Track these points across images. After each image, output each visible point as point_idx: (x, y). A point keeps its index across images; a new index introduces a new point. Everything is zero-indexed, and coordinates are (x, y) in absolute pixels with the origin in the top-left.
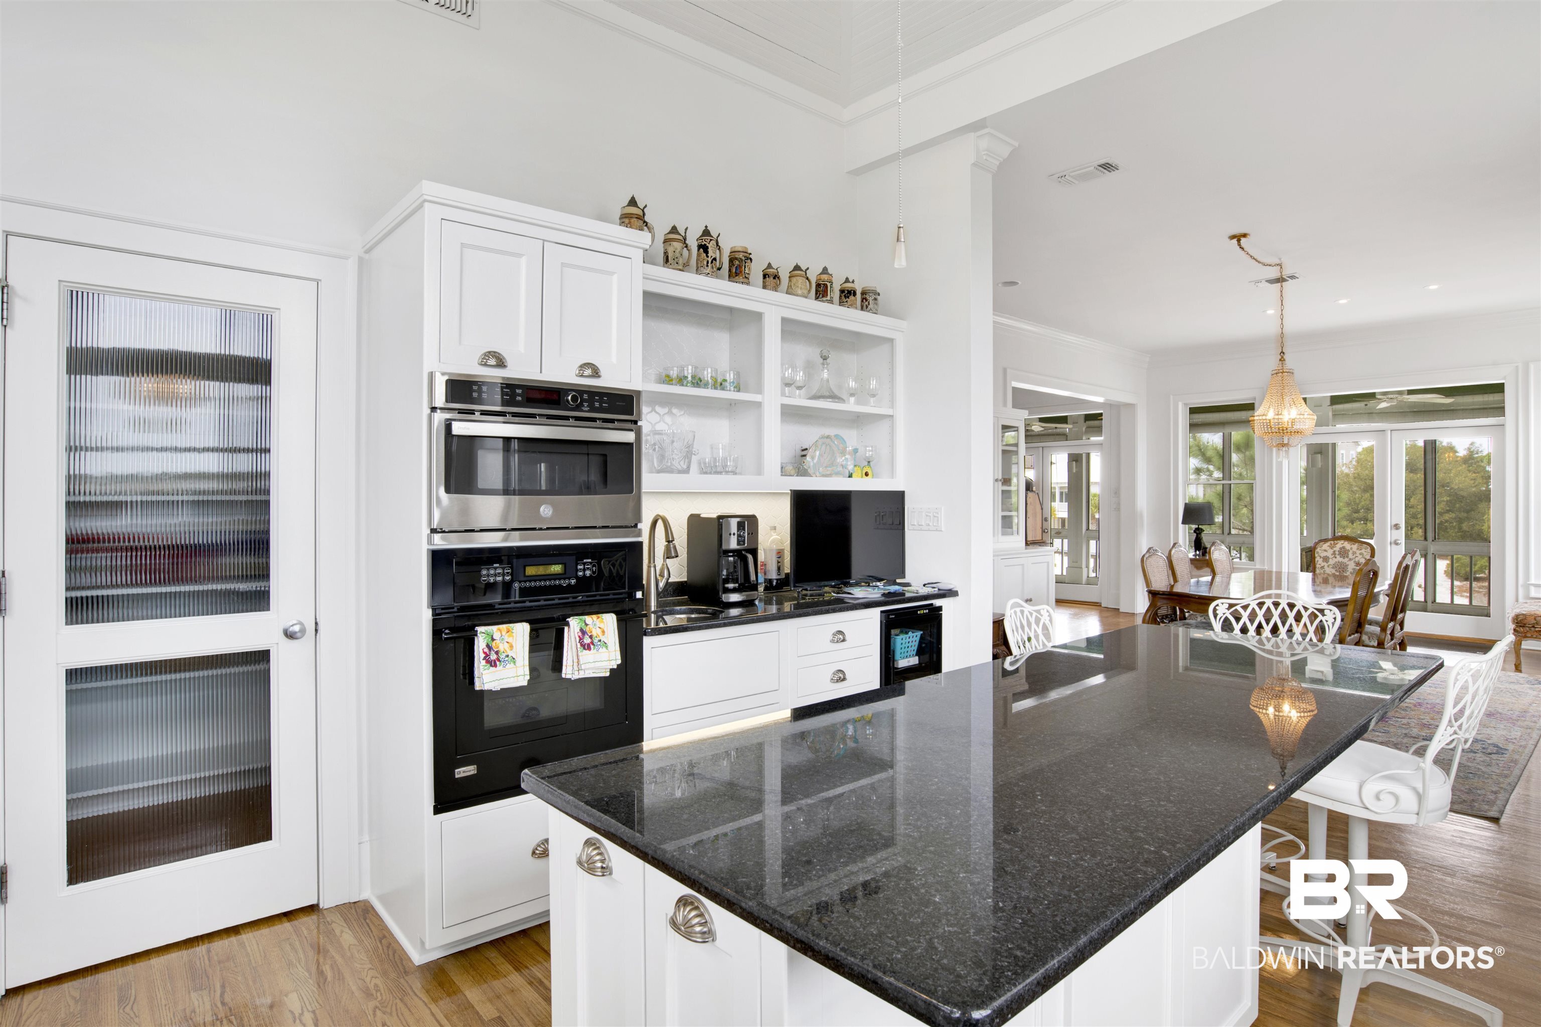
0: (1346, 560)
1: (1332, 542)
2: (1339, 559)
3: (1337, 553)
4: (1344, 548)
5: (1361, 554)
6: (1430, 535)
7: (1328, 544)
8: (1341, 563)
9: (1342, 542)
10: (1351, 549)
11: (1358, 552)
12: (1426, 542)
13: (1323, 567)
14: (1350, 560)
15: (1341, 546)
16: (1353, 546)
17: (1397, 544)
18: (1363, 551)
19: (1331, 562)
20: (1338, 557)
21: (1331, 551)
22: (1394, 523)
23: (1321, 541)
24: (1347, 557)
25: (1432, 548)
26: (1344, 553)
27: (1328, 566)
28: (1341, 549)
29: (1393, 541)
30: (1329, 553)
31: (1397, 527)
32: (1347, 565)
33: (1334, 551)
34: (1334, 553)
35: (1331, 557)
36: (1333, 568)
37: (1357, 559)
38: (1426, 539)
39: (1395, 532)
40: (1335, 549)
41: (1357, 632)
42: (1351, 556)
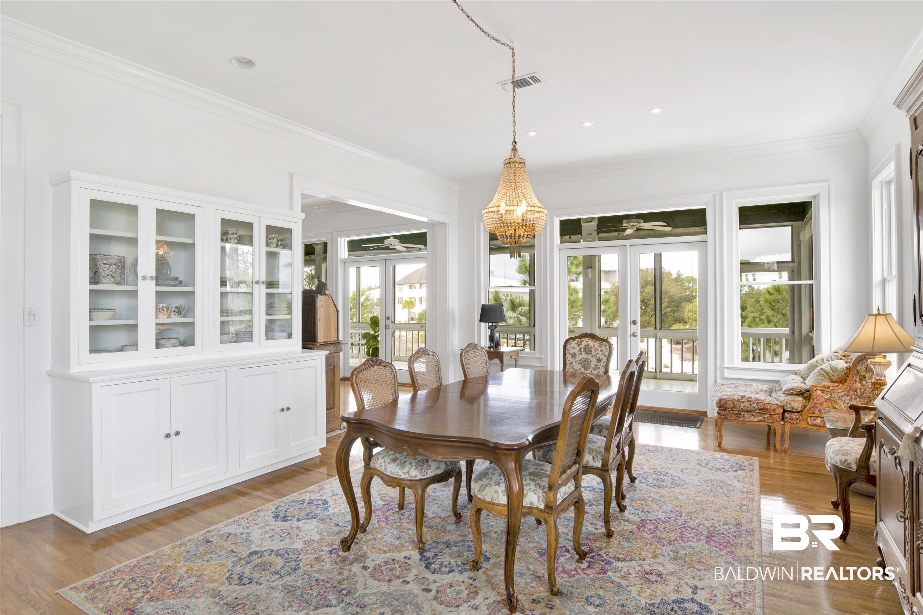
0: (589, 357)
1: (579, 340)
2: (584, 356)
3: (583, 350)
4: (588, 345)
5: (601, 351)
6: (658, 326)
7: (576, 341)
8: (586, 360)
9: (587, 339)
10: (594, 346)
11: (599, 349)
12: (655, 331)
13: (571, 363)
14: (593, 356)
15: (586, 343)
16: (595, 343)
17: (635, 336)
18: (603, 348)
19: (578, 358)
20: (583, 353)
21: (578, 348)
22: (632, 320)
23: (570, 339)
24: (591, 354)
25: (660, 334)
26: (588, 350)
27: (576, 362)
28: (585, 346)
29: (631, 334)
30: (576, 351)
31: (634, 322)
32: (591, 361)
33: (580, 349)
34: (580, 350)
35: (578, 353)
36: (579, 364)
37: (598, 356)
38: (656, 328)
39: (633, 326)
40: (581, 346)
41: (575, 463)
42: (593, 353)
